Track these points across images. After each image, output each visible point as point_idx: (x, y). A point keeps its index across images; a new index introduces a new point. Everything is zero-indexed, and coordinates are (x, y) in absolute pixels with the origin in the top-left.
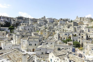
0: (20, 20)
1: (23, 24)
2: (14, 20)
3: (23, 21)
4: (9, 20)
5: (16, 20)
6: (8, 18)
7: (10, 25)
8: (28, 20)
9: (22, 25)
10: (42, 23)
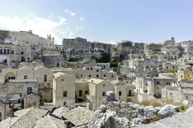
0: (127, 49)
1: (133, 56)
2: (116, 50)
3: (132, 50)
4: (107, 48)
5: (120, 49)
6: (106, 45)
7: (110, 59)
8: (143, 48)
9: (131, 58)
10: (174, 53)
